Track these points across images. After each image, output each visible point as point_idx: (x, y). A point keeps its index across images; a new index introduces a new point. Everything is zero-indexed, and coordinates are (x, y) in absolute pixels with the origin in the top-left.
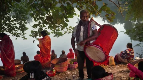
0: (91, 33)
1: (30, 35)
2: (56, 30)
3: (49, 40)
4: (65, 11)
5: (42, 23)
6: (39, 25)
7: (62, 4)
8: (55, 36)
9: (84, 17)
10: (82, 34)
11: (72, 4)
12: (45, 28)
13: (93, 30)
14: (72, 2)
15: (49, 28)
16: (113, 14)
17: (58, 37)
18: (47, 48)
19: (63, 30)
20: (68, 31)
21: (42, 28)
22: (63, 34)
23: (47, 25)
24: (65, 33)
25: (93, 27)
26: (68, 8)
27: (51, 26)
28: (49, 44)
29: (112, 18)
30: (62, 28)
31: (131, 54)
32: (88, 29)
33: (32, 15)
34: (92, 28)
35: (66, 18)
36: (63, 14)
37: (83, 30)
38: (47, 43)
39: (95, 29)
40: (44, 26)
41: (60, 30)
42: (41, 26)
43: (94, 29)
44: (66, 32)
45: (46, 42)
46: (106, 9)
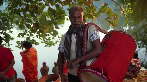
0: (88, 46)
1: (17, 46)
2: (46, 39)
3: (34, 53)
4: (54, 16)
5: (29, 32)
6: (25, 34)
7: (49, 7)
8: (46, 46)
9: (76, 17)
10: (73, 47)
11: (63, 6)
12: (33, 38)
13: (93, 40)
14: (62, 5)
15: (37, 37)
16: (117, 17)
17: (50, 47)
18: (32, 65)
19: (54, 39)
20: (59, 40)
21: (29, 37)
22: (55, 44)
23: (35, 33)
24: (56, 43)
25: (92, 35)
26: (57, 11)
27: (39, 35)
28: (35, 58)
29: (114, 22)
30: (53, 37)
31: (137, 66)
32: (83, 39)
33: (17, 23)
34: (91, 38)
35: (55, 24)
36: (52, 19)
37: (75, 40)
38: (32, 58)
39: (96, 39)
40: (32, 35)
41: (51, 39)
42: (28, 35)
43: (93, 38)
44: (58, 41)
45: (30, 56)
46: (107, 11)
